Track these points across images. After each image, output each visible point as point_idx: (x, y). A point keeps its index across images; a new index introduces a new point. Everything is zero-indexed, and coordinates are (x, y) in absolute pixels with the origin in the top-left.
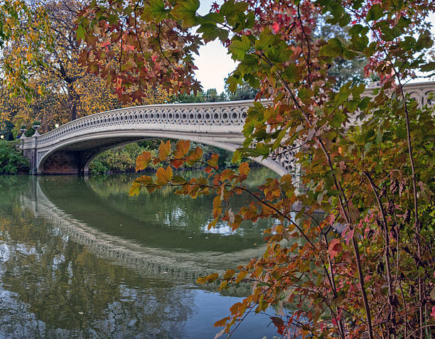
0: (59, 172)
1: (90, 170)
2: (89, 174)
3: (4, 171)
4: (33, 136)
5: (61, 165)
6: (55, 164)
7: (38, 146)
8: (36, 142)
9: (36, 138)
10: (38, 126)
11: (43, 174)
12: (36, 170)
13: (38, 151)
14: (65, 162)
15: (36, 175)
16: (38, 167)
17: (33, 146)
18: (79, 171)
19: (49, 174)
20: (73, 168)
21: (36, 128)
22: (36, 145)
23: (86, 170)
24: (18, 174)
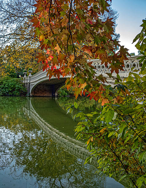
0: (42, 95)
1: (58, 94)
2: (58, 96)
3: (13, 95)
4: (29, 76)
5: (43, 92)
6: (40, 91)
7: (31, 82)
8: (30, 79)
9: (30, 77)
10: (31, 71)
11: (33, 96)
12: (29, 94)
13: (31, 84)
14: (45, 90)
15: (29, 96)
16: (30, 92)
17: (29, 82)
18: (53, 95)
19: (36, 96)
20: (50, 93)
21: (30, 72)
22: (30, 81)
23: (56, 94)
24: (20, 96)
